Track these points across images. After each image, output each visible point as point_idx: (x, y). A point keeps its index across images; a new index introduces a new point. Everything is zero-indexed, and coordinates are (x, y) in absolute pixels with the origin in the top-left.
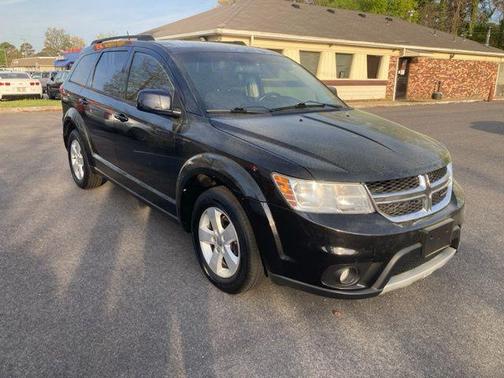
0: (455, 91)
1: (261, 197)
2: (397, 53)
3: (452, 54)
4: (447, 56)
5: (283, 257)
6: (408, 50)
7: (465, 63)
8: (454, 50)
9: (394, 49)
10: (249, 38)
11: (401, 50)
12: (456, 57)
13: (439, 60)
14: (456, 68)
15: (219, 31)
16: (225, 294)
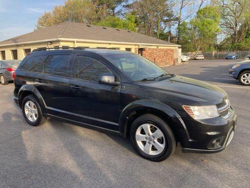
0: (161, 62)
1: (178, 116)
2: (137, 47)
3: (158, 46)
4: (156, 47)
5: (190, 140)
6: (142, 45)
7: (163, 50)
8: (159, 45)
9: (136, 45)
10: (74, 42)
11: (139, 45)
12: (159, 47)
13: (153, 49)
14: (160, 52)
15: (59, 39)
16: (155, 163)
